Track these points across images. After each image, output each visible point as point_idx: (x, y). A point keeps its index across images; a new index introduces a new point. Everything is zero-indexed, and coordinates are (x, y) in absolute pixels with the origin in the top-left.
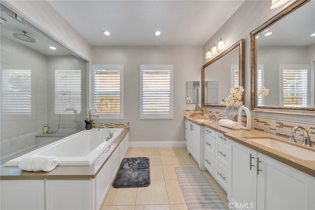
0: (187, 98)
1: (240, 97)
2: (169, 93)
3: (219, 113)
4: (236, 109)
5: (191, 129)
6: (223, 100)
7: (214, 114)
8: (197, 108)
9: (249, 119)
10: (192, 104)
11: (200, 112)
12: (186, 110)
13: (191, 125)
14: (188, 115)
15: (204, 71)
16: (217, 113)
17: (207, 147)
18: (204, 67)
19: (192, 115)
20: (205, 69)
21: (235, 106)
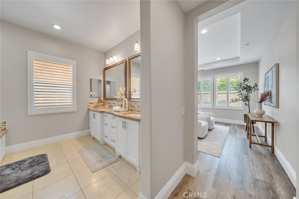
0: (91, 93)
1: (124, 93)
2: (72, 87)
3: (114, 103)
4: (122, 100)
5: (94, 117)
6: (116, 95)
7: (112, 105)
8: (100, 101)
9: (127, 106)
10: (96, 97)
11: (102, 104)
12: (90, 103)
13: (94, 114)
14: (92, 107)
15: (105, 72)
16: (114, 104)
17: (105, 127)
18: (105, 69)
19: (96, 107)
20: (106, 71)
21: (121, 98)
